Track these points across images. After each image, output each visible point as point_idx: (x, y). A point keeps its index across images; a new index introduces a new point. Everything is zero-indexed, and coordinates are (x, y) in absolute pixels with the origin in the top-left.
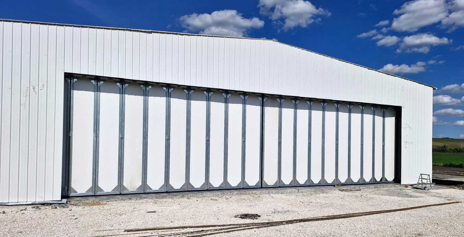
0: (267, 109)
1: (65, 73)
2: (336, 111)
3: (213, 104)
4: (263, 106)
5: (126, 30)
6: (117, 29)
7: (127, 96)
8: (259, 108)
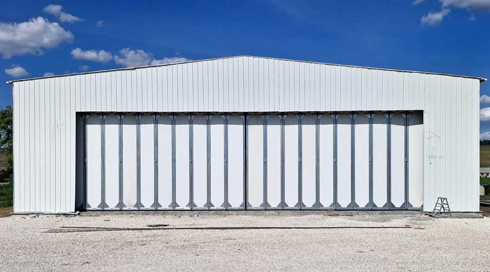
0: (251, 128)
1: (77, 113)
2: (333, 124)
3: (195, 126)
4: (246, 124)
5: (116, 70)
6: (110, 71)
7: (124, 126)
8: (241, 127)
